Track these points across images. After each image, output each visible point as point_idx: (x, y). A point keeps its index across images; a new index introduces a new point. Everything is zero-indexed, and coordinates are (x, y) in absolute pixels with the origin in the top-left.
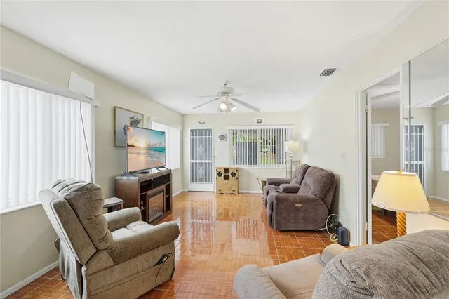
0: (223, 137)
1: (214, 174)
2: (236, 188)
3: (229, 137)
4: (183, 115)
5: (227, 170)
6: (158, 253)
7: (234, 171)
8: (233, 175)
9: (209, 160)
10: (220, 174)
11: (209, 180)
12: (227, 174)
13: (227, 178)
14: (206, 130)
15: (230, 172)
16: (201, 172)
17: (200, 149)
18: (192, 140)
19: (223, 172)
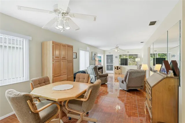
0: (116, 57)
1: (114, 68)
2: (120, 72)
3: (118, 57)
4: (104, 51)
5: (118, 67)
6: (105, 78)
7: (120, 67)
8: (120, 68)
9: (112, 64)
10: (115, 68)
11: (112, 70)
12: (117, 68)
13: (118, 69)
14: (111, 55)
15: (119, 67)
16: (110, 67)
17: (109, 61)
18: (107, 58)
19: (116, 67)
